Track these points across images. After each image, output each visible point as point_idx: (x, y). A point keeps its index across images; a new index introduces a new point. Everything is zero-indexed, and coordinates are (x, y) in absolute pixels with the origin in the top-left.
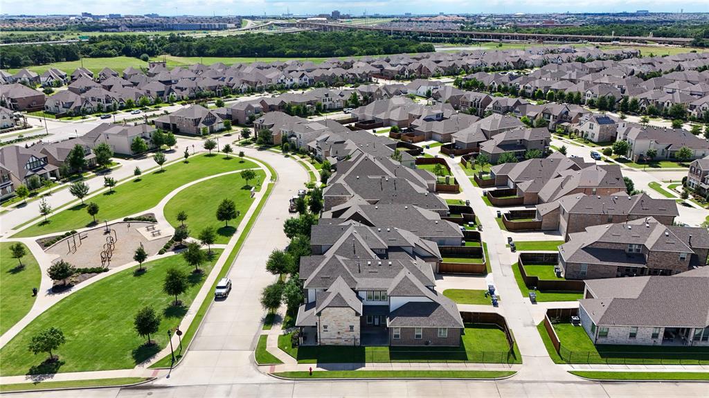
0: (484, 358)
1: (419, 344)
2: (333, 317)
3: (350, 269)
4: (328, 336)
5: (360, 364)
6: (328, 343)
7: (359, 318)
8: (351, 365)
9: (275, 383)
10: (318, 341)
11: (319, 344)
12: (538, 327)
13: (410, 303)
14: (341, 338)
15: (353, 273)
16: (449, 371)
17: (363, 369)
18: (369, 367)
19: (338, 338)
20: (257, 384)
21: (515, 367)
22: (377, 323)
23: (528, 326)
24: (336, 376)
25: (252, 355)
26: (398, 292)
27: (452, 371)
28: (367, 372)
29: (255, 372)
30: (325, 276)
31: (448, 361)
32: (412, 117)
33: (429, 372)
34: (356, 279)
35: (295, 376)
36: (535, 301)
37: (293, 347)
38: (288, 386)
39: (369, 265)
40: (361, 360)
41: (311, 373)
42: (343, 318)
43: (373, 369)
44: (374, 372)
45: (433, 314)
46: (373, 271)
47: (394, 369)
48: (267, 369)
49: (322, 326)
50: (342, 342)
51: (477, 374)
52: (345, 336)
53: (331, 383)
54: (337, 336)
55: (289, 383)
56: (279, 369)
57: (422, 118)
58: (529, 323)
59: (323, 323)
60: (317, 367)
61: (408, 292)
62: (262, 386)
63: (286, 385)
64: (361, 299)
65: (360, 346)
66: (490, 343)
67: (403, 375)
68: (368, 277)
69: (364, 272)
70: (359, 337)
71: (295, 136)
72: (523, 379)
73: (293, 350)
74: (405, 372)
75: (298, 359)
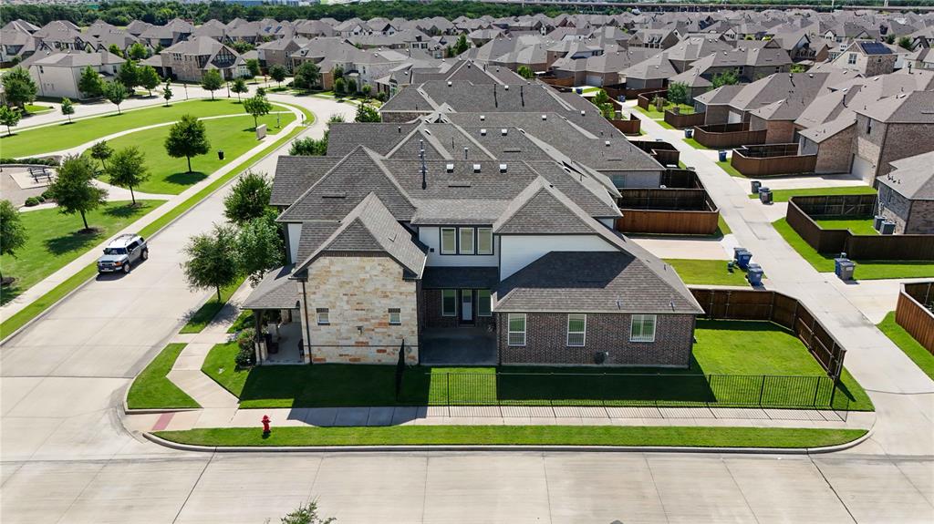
0: (762, 394)
1: (576, 360)
2: (342, 284)
3: (399, 179)
4: (333, 339)
5: (412, 410)
6: (332, 356)
7: (412, 287)
8: (385, 413)
9: (151, 461)
10: (306, 352)
11: (307, 360)
12: (883, 327)
13: (553, 256)
14: (365, 345)
15: (407, 189)
16: (665, 428)
17: (419, 422)
18: (436, 416)
19: (359, 344)
20: (97, 462)
21: (855, 420)
22: (467, 315)
23: (854, 325)
24: (338, 440)
25: (122, 389)
26: (522, 226)
27: (677, 429)
28: (430, 428)
29: (109, 431)
30: (332, 194)
31: (660, 403)
32: (552, 56)
33: (607, 429)
34: (414, 202)
35: (218, 441)
36: (851, 279)
37: (238, 369)
38: (189, 468)
39: (449, 171)
40: (419, 401)
41: (267, 432)
42: (369, 288)
43: (448, 421)
44: (450, 430)
45: (618, 280)
46: (456, 183)
47: (509, 421)
48: (148, 422)
49: (312, 308)
50: (370, 356)
51: (752, 435)
52: (379, 337)
53: (319, 460)
54: (356, 337)
55: (198, 460)
56: (182, 421)
57: (568, 56)
58: (854, 319)
59: (315, 302)
60: (290, 418)
61: (548, 225)
62: (110, 467)
63: (185, 466)
64: (424, 248)
65: (419, 365)
66: (769, 362)
67: (533, 439)
68: (447, 197)
69: (435, 188)
70: (413, 340)
71: (357, 72)
72: (893, 452)
73: (236, 375)
74: (539, 430)
75: (243, 398)
